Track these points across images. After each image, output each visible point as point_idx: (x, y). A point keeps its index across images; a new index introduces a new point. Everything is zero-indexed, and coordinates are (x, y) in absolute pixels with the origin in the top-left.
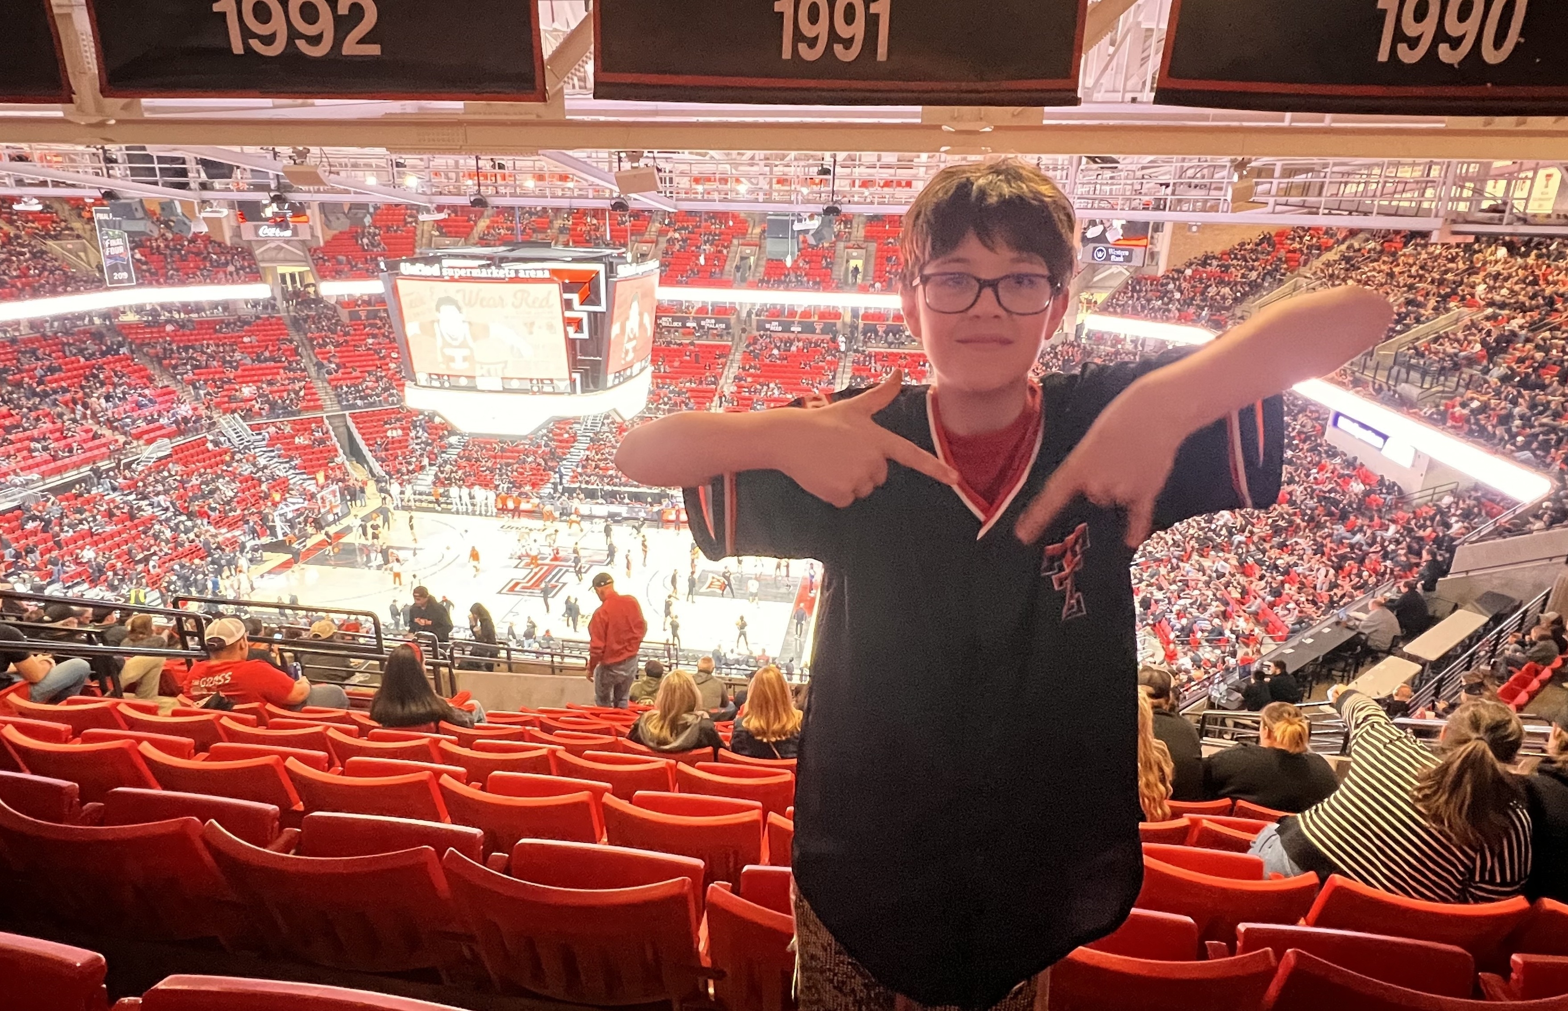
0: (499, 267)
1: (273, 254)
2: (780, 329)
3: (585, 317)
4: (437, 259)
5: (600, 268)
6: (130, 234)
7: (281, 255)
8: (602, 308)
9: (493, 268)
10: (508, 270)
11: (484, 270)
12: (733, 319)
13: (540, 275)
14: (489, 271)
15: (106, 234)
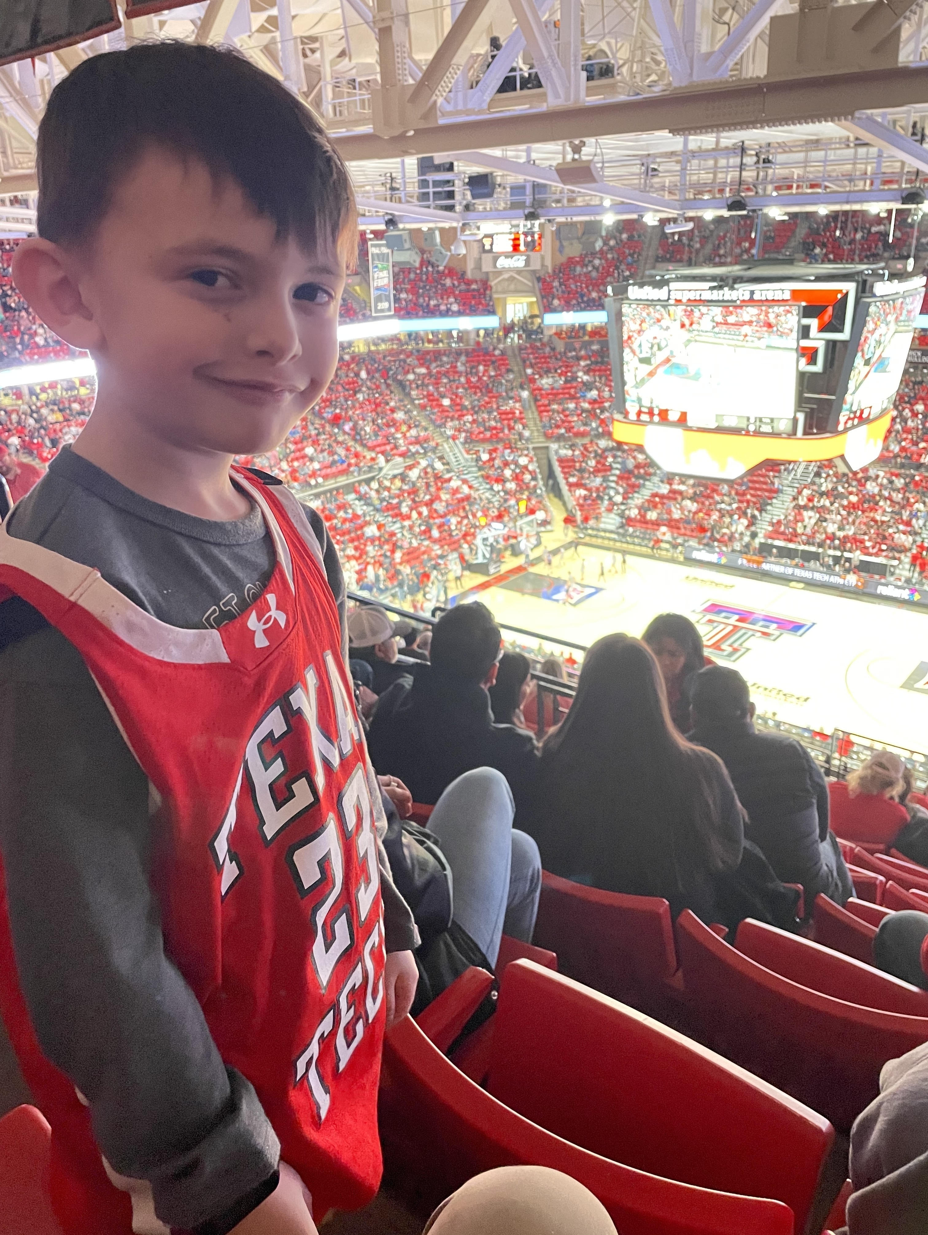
0: (732, 288)
1: (506, 285)
3: (821, 346)
4: (663, 283)
5: (850, 287)
6: (395, 265)
7: (512, 287)
8: (845, 336)
9: (726, 289)
10: (742, 292)
11: (715, 292)
13: (779, 296)
14: (721, 292)
15: (376, 267)
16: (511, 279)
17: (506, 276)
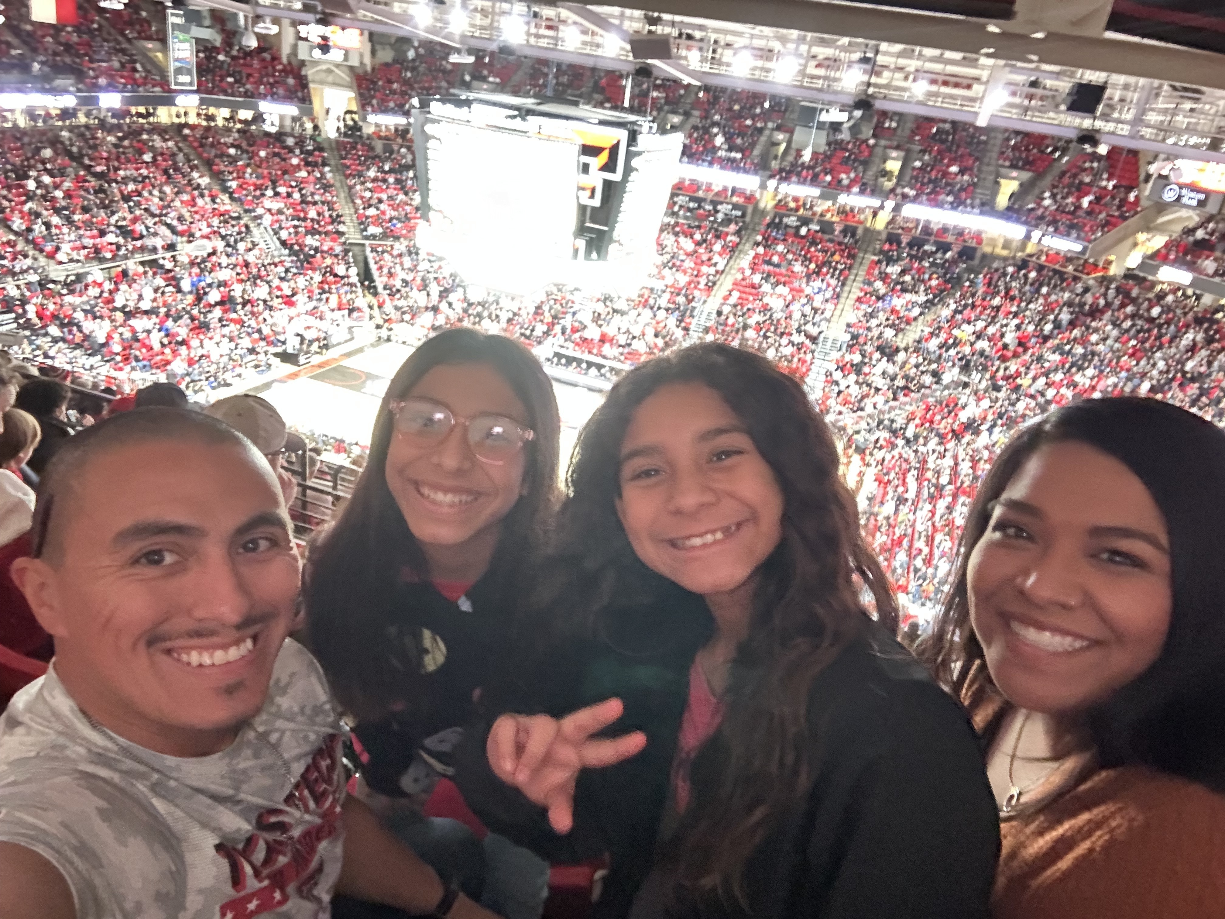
0: (524, 119)
1: (323, 76)
4: (467, 103)
5: (622, 135)
6: (198, 41)
7: (330, 79)
8: (617, 177)
9: (519, 119)
10: (532, 123)
11: (510, 120)
12: (751, 206)
14: (515, 122)
15: (177, 37)
16: (329, 71)
17: (324, 67)
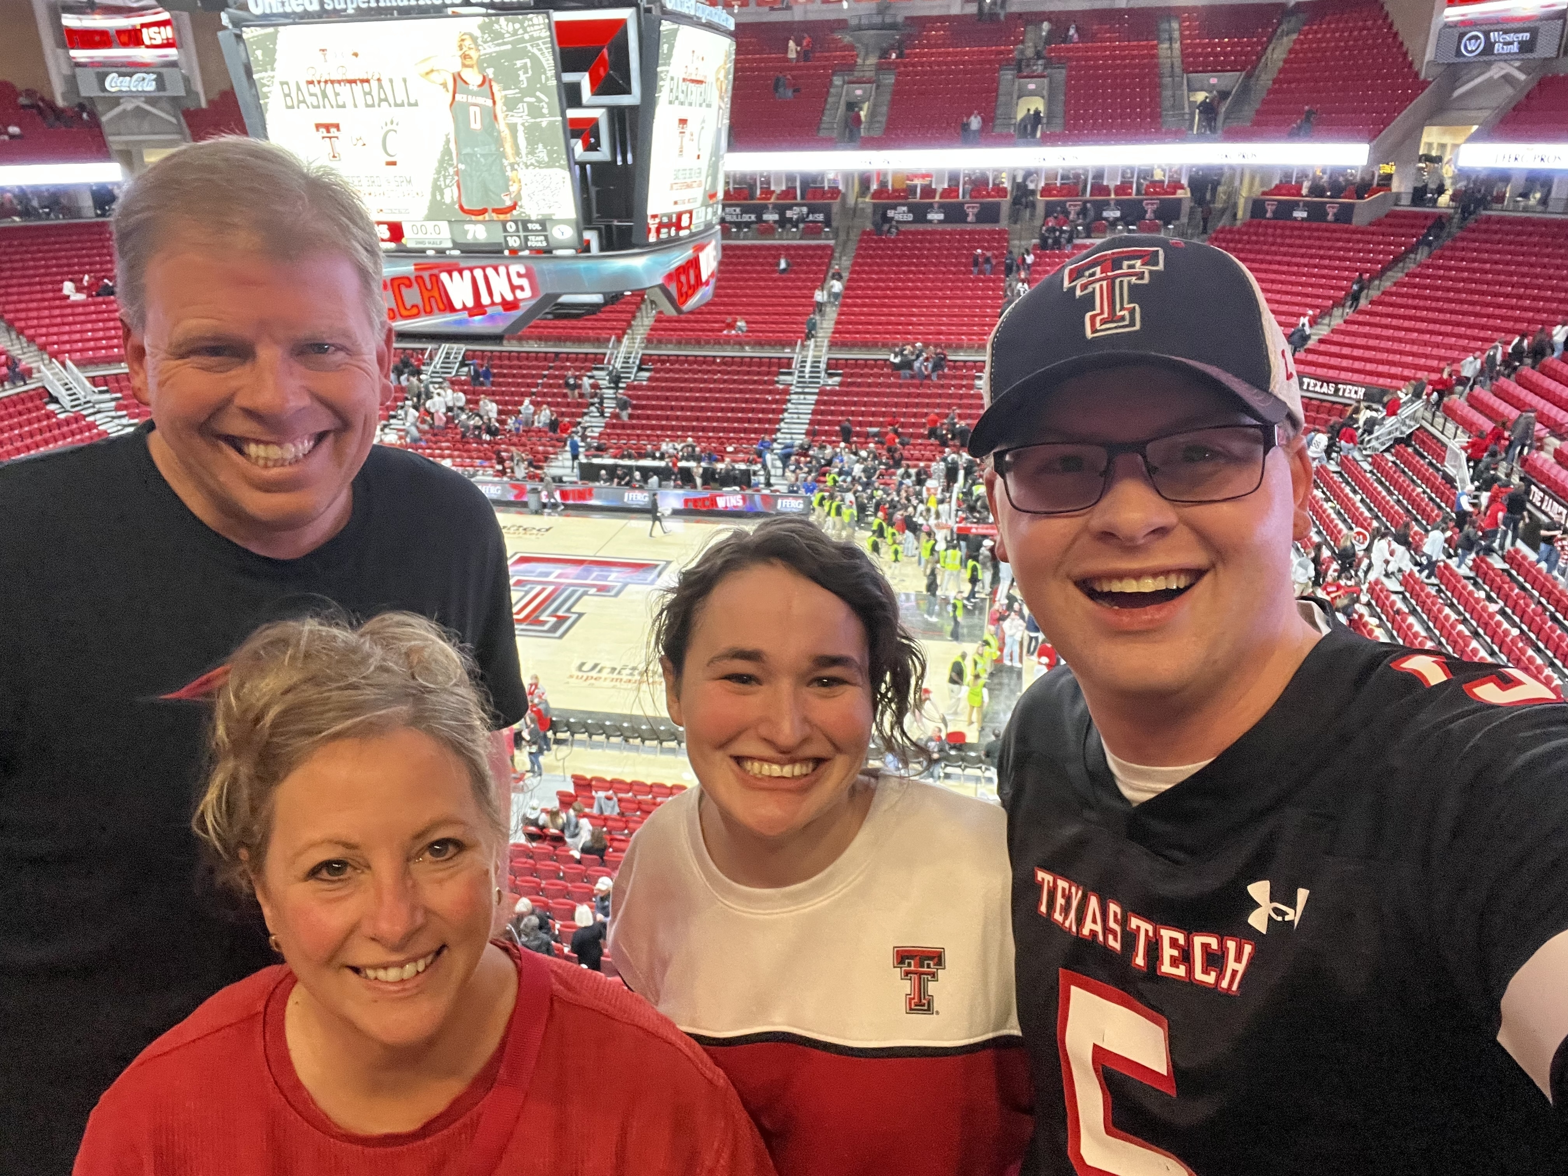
1: (133, 124)
2: (910, 217)
3: (599, 114)
5: (628, 16)
12: (836, 206)
16: (137, 109)
17: (129, 106)
